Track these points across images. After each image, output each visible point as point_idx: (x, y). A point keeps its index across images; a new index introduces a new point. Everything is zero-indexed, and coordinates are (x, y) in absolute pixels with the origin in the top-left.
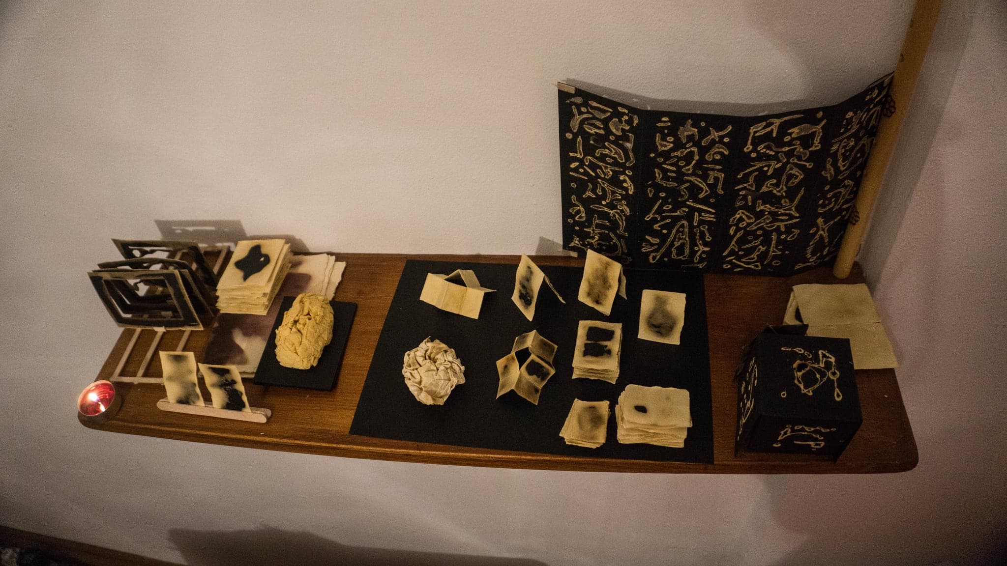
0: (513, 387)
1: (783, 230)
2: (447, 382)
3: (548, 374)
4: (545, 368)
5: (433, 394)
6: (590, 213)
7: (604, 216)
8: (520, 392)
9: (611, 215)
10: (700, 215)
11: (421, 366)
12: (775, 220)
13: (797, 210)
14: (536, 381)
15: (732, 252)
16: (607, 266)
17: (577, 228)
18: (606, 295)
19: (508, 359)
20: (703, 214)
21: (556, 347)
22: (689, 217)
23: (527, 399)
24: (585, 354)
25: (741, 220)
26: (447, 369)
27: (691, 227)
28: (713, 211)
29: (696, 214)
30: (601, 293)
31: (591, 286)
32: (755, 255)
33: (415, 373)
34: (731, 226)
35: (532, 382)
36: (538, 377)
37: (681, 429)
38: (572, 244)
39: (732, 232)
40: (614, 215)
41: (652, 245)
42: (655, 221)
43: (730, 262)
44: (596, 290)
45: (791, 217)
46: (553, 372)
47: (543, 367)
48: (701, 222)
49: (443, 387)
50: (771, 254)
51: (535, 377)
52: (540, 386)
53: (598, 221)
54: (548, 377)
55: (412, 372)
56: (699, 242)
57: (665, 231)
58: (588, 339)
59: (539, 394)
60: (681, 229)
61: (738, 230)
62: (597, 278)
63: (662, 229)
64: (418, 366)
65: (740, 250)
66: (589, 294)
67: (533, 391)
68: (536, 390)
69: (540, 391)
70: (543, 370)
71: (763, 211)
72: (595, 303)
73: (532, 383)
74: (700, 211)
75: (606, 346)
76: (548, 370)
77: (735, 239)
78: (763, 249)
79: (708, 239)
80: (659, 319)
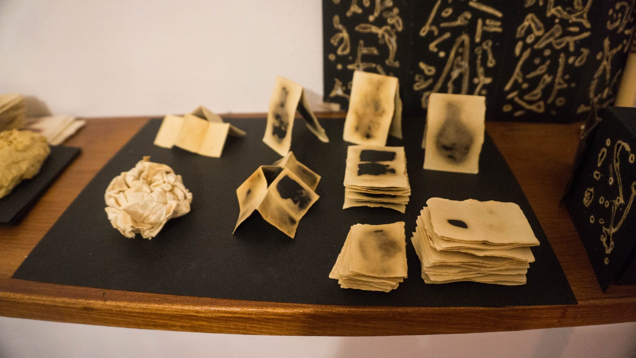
0: (257, 208)
1: (572, 49)
2: (162, 205)
3: (310, 200)
4: (305, 190)
5: (136, 218)
6: (355, 38)
7: (372, 39)
8: (267, 216)
9: (380, 36)
10: (484, 24)
11: (129, 187)
12: (566, 33)
13: (590, 19)
14: (292, 208)
15: (516, 85)
16: (379, 86)
17: (339, 67)
18: (379, 124)
19: (252, 181)
20: (488, 22)
21: (319, 177)
22: (470, 28)
23: (278, 227)
24: (360, 173)
25: (529, 31)
26: (165, 192)
27: (473, 45)
28: (499, 15)
29: (480, 22)
30: (371, 122)
31: (360, 118)
32: (538, 91)
33: (121, 197)
34: (517, 41)
35: (286, 209)
36: (295, 202)
37: (522, 248)
38: (333, 94)
39: (518, 51)
40: (383, 36)
41: (427, 78)
42: (431, 37)
43: (511, 102)
44: (366, 122)
45: (583, 29)
46: (315, 198)
47: (301, 188)
48: (486, 35)
49: (154, 210)
50: (557, 87)
51: (289, 201)
52: (298, 216)
53: (365, 51)
54: (308, 204)
55: (117, 196)
56: (481, 70)
57: (442, 54)
58: (362, 160)
59: (296, 226)
60: (461, 50)
61: (526, 47)
62: (367, 105)
63: (440, 50)
64: (125, 188)
65: (525, 80)
66: (357, 129)
67: (287, 220)
68: (293, 221)
69: (297, 224)
70: (302, 193)
71: (554, 17)
72: (365, 139)
73: (286, 211)
74: (485, 16)
75: (388, 166)
76: (308, 193)
77: (520, 63)
78: (548, 79)
79: (491, 63)
80: (451, 138)
